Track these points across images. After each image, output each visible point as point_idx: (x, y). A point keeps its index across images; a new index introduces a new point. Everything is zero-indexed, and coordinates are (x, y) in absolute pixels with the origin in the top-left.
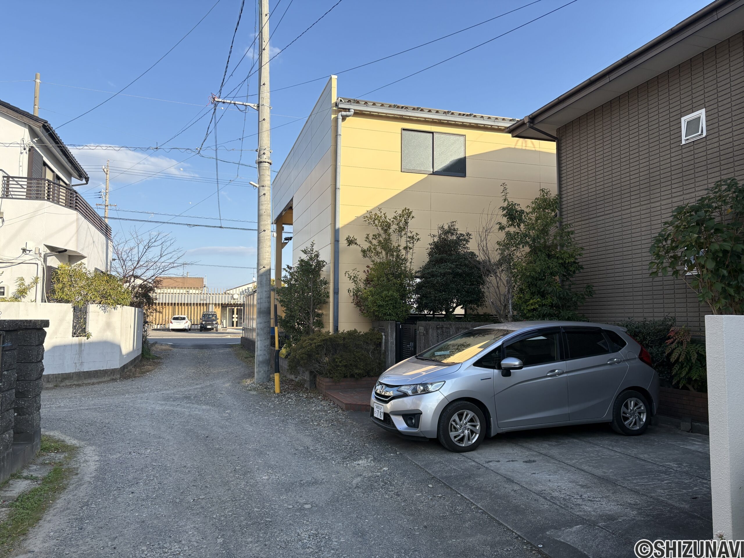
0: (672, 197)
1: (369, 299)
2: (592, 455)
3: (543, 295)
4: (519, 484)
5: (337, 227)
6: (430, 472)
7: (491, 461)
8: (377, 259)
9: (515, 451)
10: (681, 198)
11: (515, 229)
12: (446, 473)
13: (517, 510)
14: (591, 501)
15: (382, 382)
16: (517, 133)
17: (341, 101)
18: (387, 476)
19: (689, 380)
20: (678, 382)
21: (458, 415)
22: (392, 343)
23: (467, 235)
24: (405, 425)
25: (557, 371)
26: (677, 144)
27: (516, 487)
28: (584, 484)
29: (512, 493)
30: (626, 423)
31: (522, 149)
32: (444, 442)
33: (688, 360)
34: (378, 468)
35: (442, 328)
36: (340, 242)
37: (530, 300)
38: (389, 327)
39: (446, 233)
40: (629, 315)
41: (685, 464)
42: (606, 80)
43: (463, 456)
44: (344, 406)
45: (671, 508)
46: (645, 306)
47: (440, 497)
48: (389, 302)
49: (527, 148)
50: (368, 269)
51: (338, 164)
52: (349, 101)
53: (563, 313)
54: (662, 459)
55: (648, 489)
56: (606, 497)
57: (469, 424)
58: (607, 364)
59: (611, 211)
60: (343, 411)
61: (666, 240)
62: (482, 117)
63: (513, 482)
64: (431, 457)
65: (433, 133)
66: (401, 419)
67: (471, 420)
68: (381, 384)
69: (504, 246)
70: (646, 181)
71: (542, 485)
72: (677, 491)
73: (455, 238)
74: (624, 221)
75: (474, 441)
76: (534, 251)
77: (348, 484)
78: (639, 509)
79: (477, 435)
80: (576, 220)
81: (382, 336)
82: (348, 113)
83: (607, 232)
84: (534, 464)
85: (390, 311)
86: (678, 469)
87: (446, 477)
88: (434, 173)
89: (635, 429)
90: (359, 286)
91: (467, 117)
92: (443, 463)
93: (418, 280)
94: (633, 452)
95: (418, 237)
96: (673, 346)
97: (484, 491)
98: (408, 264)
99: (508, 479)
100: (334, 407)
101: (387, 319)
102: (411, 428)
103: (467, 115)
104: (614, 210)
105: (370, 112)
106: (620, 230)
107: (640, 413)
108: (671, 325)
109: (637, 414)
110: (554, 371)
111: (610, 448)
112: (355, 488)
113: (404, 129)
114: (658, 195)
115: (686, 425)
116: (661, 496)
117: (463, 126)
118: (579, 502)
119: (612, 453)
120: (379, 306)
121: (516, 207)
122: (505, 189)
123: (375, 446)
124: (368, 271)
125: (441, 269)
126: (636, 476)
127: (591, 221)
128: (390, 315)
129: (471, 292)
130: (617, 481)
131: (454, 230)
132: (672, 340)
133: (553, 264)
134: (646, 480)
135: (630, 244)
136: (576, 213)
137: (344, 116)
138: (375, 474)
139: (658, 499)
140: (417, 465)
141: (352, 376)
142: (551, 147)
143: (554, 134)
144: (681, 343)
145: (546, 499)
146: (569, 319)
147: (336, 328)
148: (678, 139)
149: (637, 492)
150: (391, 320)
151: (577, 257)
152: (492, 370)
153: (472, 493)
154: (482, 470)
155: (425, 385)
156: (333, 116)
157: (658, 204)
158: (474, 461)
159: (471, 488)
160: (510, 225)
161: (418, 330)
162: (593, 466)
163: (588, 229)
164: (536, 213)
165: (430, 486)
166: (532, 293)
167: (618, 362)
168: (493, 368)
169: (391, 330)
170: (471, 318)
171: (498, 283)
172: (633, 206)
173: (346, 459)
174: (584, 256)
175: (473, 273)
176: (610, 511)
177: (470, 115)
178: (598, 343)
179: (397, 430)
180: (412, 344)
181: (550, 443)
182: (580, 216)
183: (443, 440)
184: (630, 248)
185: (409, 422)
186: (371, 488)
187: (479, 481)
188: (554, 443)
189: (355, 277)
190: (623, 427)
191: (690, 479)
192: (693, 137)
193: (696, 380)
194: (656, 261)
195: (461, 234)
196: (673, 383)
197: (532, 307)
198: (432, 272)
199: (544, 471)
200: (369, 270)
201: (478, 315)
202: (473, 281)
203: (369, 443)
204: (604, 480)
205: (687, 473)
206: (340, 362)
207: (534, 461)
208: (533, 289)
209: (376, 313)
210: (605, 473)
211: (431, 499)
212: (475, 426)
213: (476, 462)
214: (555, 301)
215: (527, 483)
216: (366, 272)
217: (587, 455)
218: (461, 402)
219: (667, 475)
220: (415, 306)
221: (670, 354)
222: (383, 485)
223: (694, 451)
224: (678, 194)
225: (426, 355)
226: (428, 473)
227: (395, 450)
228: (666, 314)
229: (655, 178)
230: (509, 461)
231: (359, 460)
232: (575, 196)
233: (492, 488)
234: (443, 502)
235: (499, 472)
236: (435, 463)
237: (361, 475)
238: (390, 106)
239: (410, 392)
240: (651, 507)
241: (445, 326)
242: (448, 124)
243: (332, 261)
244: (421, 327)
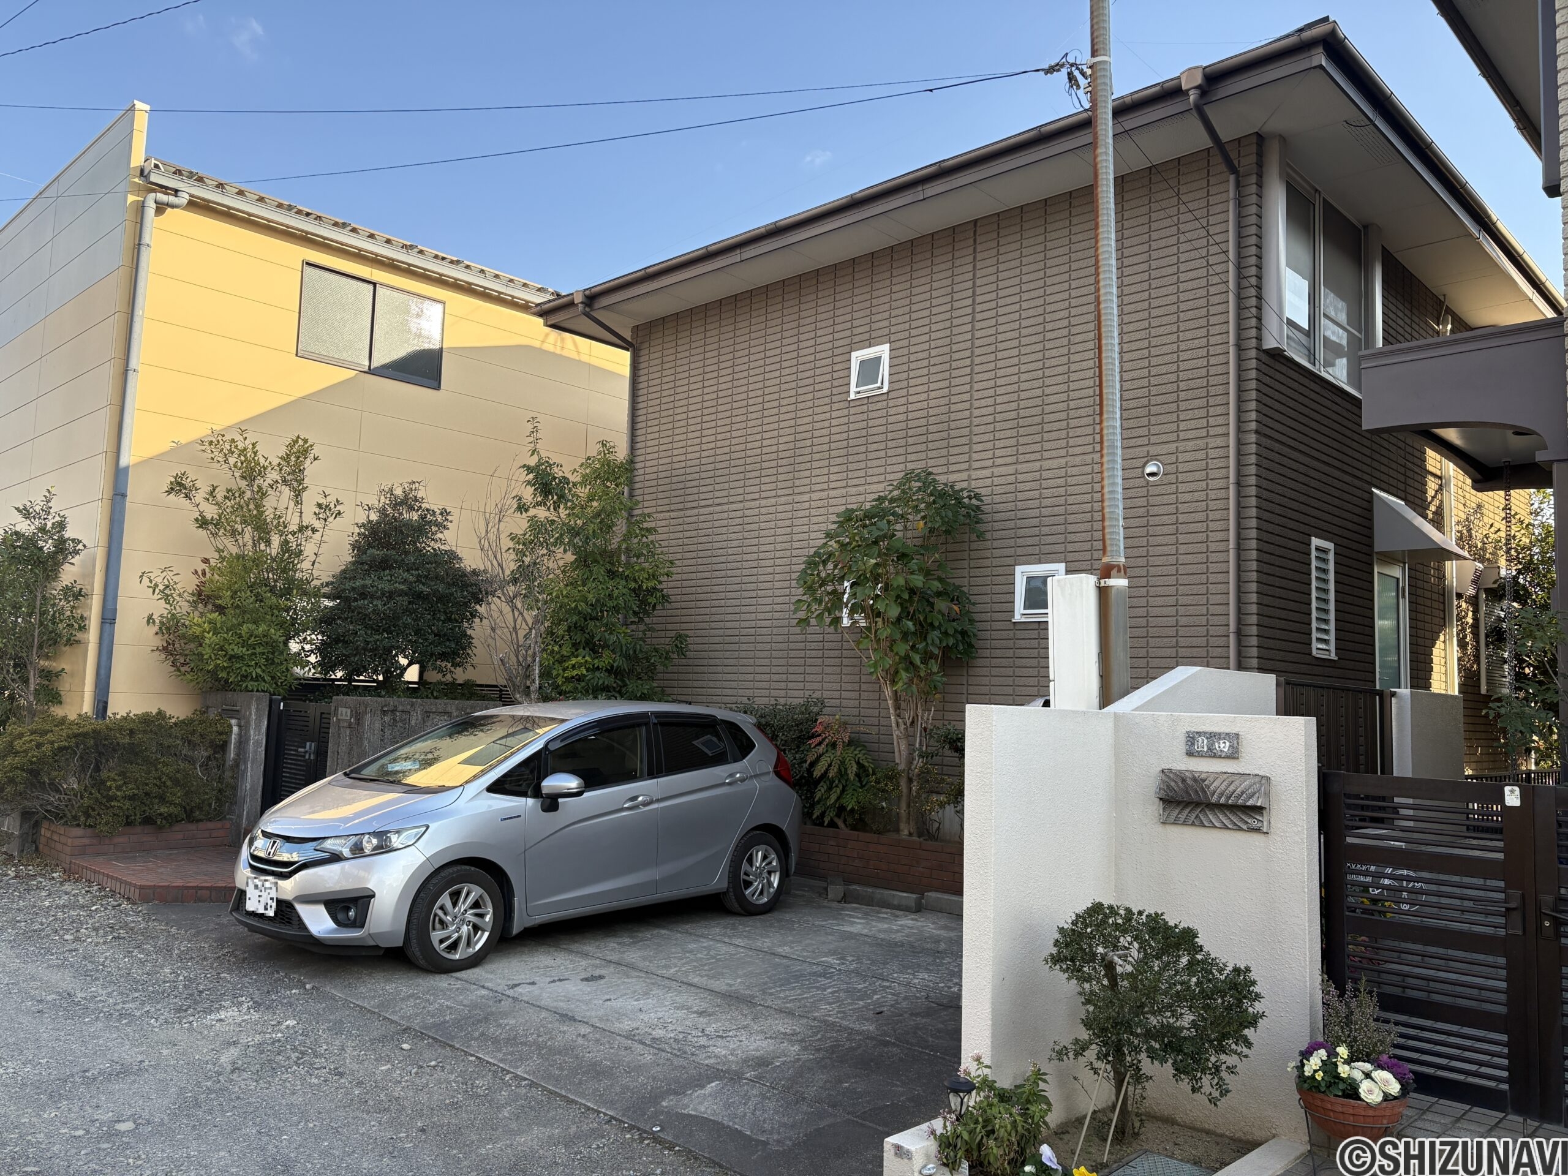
0: (829, 489)
1: (207, 641)
2: (699, 955)
3: (594, 651)
4: (587, 1023)
5: (124, 462)
6: (395, 1018)
7: (519, 985)
8: (229, 545)
9: (559, 961)
10: (844, 491)
11: (547, 514)
12: (432, 1017)
13: (596, 1071)
14: (722, 1037)
15: (269, 830)
16: (555, 319)
17: (156, 166)
18: (300, 1038)
19: (841, 809)
20: (823, 815)
21: (451, 895)
22: (257, 744)
23: (441, 514)
24: (330, 924)
25: (640, 799)
26: (843, 397)
27: (584, 1030)
28: (701, 1009)
29: (580, 1041)
30: (747, 892)
31: (554, 354)
32: (418, 954)
33: (842, 774)
34: (273, 1023)
35: (393, 711)
36: (128, 499)
37: (569, 657)
38: (253, 708)
39: (397, 504)
40: (749, 692)
41: (850, 959)
42: (735, 257)
43: (457, 978)
44: (135, 894)
45: (850, 1034)
46: (774, 677)
47: (434, 1067)
48: (258, 650)
49: (565, 353)
50: (204, 566)
51: (138, 312)
52: (178, 172)
53: (632, 685)
54: (814, 952)
55: (805, 1006)
56: (746, 1027)
57: (472, 911)
58: (724, 784)
59: (725, 500)
60: (134, 904)
61: (825, 563)
62: (482, 271)
63: (573, 1019)
64: (390, 987)
65: (374, 284)
66: (321, 909)
67: (476, 905)
68: (266, 835)
69: (525, 544)
70: (788, 454)
71: (630, 1019)
72: (851, 1004)
73: (416, 518)
74: (747, 520)
75: (478, 947)
76: (584, 560)
77: (209, 1066)
78: (802, 1041)
79: (486, 934)
80: (660, 509)
81: (230, 726)
82: (172, 199)
83: (716, 538)
84: (602, 982)
85: (259, 670)
86: (842, 967)
87: (435, 1025)
88: (371, 371)
89: (761, 902)
90: (178, 610)
91: (451, 266)
92: (419, 998)
93: (328, 603)
94: (765, 945)
95: (339, 508)
96: (821, 749)
97: (525, 1044)
98: (306, 565)
99: (562, 1015)
100: (105, 896)
101: (250, 688)
102: (344, 929)
103: (452, 262)
104: (731, 499)
105: (229, 208)
106: (739, 536)
107: (769, 873)
108: (818, 714)
109: (765, 875)
110: (635, 798)
111: (726, 940)
112: (233, 1072)
113: (307, 264)
114: (807, 481)
115: (836, 890)
116: (830, 1016)
117: (440, 281)
118: (703, 1041)
119: (732, 950)
120: (231, 657)
121: (556, 470)
122: (535, 430)
123: (245, 976)
124: (204, 573)
125: (383, 583)
126: (781, 986)
127: (688, 513)
128: (258, 678)
129: (445, 635)
130: (753, 997)
131: (416, 499)
132: (819, 739)
133: (620, 588)
134: (799, 991)
135: (754, 564)
136: (660, 495)
137: (163, 204)
138: (268, 1036)
139: (825, 1021)
140: (362, 1008)
141: (148, 821)
142: (619, 360)
143: (628, 335)
144: (833, 745)
145: (644, 1044)
146: (643, 698)
147: (101, 705)
148: (845, 389)
149: (790, 1013)
150: (258, 691)
151: (662, 579)
152: (522, 800)
153: (500, 1051)
154: (506, 1004)
155: (381, 835)
156: (131, 198)
157: (806, 497)
158: (483, 987)
159: (496, 1041)
160: (538, 504)
161: (336, 714)
162: (707, 975)
163: (680, 528)
164: (588, 487)
165: (405, 1046)
166: (574, 645)
167: (742, 780)
168: (523, 794)
169: (256, 715)
170: (439, 691)
171: (515, 621)
172: (764, 495)
173: (186, 1010)
174: (675, 577)
175: (452, 594)
176: (757, 1050)
177: (458, 262)
178: (694, 743)
179: (311, 936)
180: (310, 746)
181: (620, 940)
182: (666, 501)
183: (415, 950)
184: (755, 571)
185: (340, 916)
186: (273, 1067)
187: (507, 1024)
188: (627, 940)
189: (167, 587)
190: (742, 899)
191: (865, 982)
192: (869, 389)
193: (852, 810)
194: (804, 598)
195: (428, 510)
196: (814, 817)
197: (575, 673)
198: (364, 586)
199: (625, 994)
200: (207, 570)
201: (453, 685)
202: (451, 613)
203: (230, 971)
204: (732, 999)
205: (857, 972)
206: (119, 788)
207: (601, 977)
208: (579, 637)
209: (223, 675)
210: (731, 985)
211: (416, 1073)
212: (481, 916)
213: (488, 989)
214: (620, 662)
215: (601, 1019)
216: (200, 573)
217: (692, 957)
218: (459, 868)
219: (828, 978)
220: (313, 659)
221: (813, 764)
222: (299, 1059)
223: (857, 935)
224: (839, 484)
225: (367, 772)
226: (392, 1022)
227: (299, 981)
228: (807, 693)
229: (803, 451)
230: (554, 981)
231: (218, 1010)
232: (661, 462)
233: (539, 1036)
234: (443, 1075)
235: (542, 1003)
236: (403, 999)
237: (234, 1043)
238: (280, 206)
239: (346, 852)
240: (819, 1036)
241: (401, 708)
242: (409, 271)
243: (103, 541)
244: (344, 710)
